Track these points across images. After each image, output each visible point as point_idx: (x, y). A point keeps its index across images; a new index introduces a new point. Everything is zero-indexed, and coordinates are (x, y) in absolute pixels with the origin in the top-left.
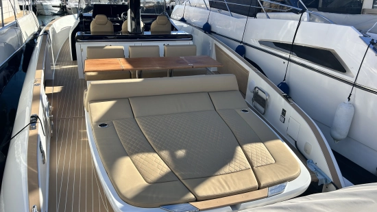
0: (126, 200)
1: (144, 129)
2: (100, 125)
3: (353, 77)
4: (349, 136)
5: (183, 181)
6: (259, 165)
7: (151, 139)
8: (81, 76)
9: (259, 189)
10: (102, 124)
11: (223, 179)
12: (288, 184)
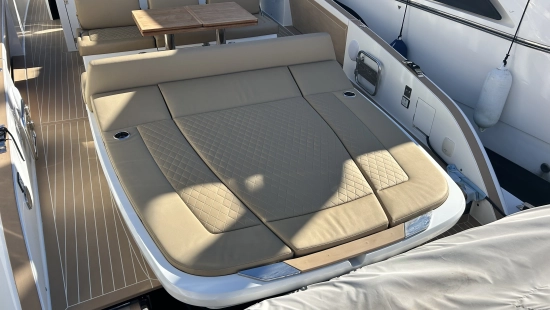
0: (180, 267)
1: (192, 139)
2: (117, 136)
3: (512, 27)
4: (503, 121)
5: (269, 225)
6: (385, 186)
7: (206, 156)
8: (71, 47)
9: (390, 227)
10: (119, 133)
11: (331, 215)
12: (433, 214)
